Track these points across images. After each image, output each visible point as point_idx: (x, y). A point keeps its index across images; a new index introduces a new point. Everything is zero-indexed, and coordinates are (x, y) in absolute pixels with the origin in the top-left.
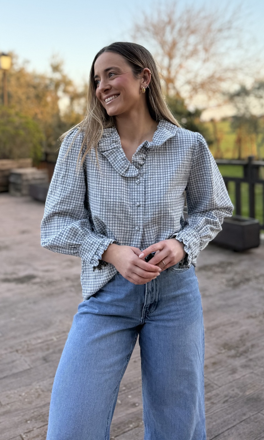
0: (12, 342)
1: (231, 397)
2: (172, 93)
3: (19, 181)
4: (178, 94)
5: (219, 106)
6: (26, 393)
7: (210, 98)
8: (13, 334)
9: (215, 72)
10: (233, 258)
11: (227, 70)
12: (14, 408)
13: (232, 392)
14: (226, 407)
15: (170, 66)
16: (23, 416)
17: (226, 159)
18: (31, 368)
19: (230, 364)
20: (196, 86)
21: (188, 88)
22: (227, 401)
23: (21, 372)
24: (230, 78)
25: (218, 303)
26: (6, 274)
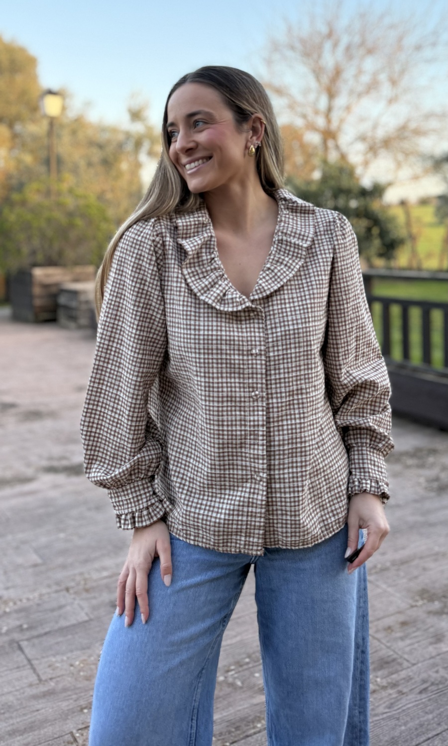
0: (60, 575)
1: (433, 684)
2: (333, 157)
3: (74, 304)
4: (343, 157)
5: (416, 178)
6: (82, 662)
7: (399, 165)
8: (60, 560)
9: (408, 121)
10: (440, 443)
11: (428, 116)
12: (60, 686)
13: (434, 675)
14: (424, 700)
15: (330, 110)
16: (75, 701)
17: (428, 270)
18: (91, 620)
19: (432, 626)
20: (375, 143)
21: (361, 147)
22: (425, 690)
23: (74, 625)
24: (434, 130)
25: (411, 519)
26: (51, 458)
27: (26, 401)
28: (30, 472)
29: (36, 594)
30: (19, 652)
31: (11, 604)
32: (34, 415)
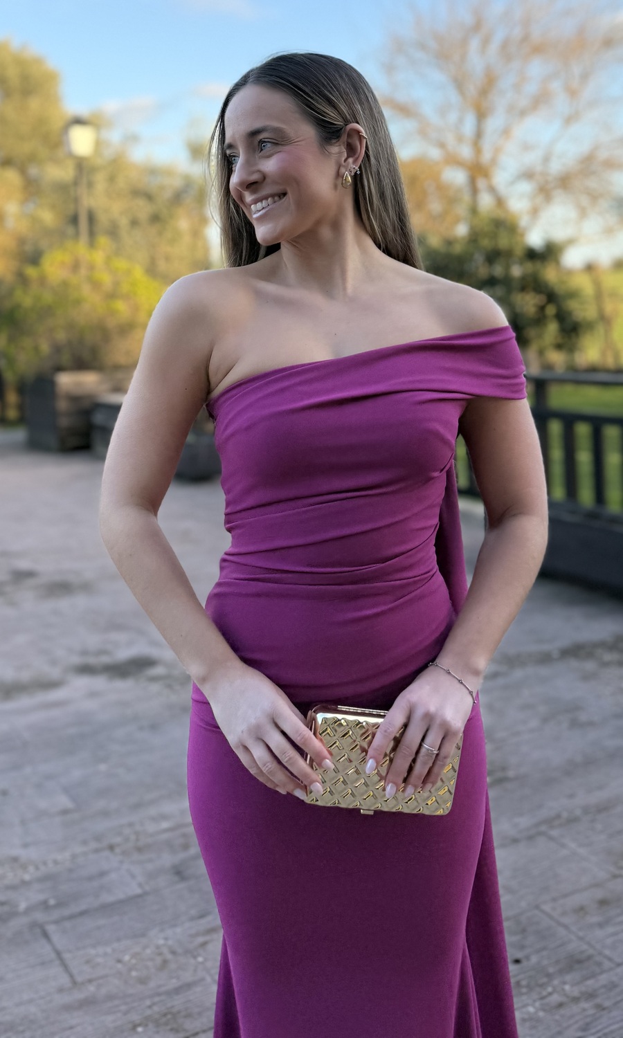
0: (100, 826)
6: (134, 956)
8: (101, 804)
12: (104, 991)
16: (126, 1013)
18: (145, 894)
23: (121, 902)
26: (84, 653)
27: (48, 567)
28: (55, 673)
29: (67, 855)
30: (43, 941)
31: (31, 869)
32: (61, 588)
